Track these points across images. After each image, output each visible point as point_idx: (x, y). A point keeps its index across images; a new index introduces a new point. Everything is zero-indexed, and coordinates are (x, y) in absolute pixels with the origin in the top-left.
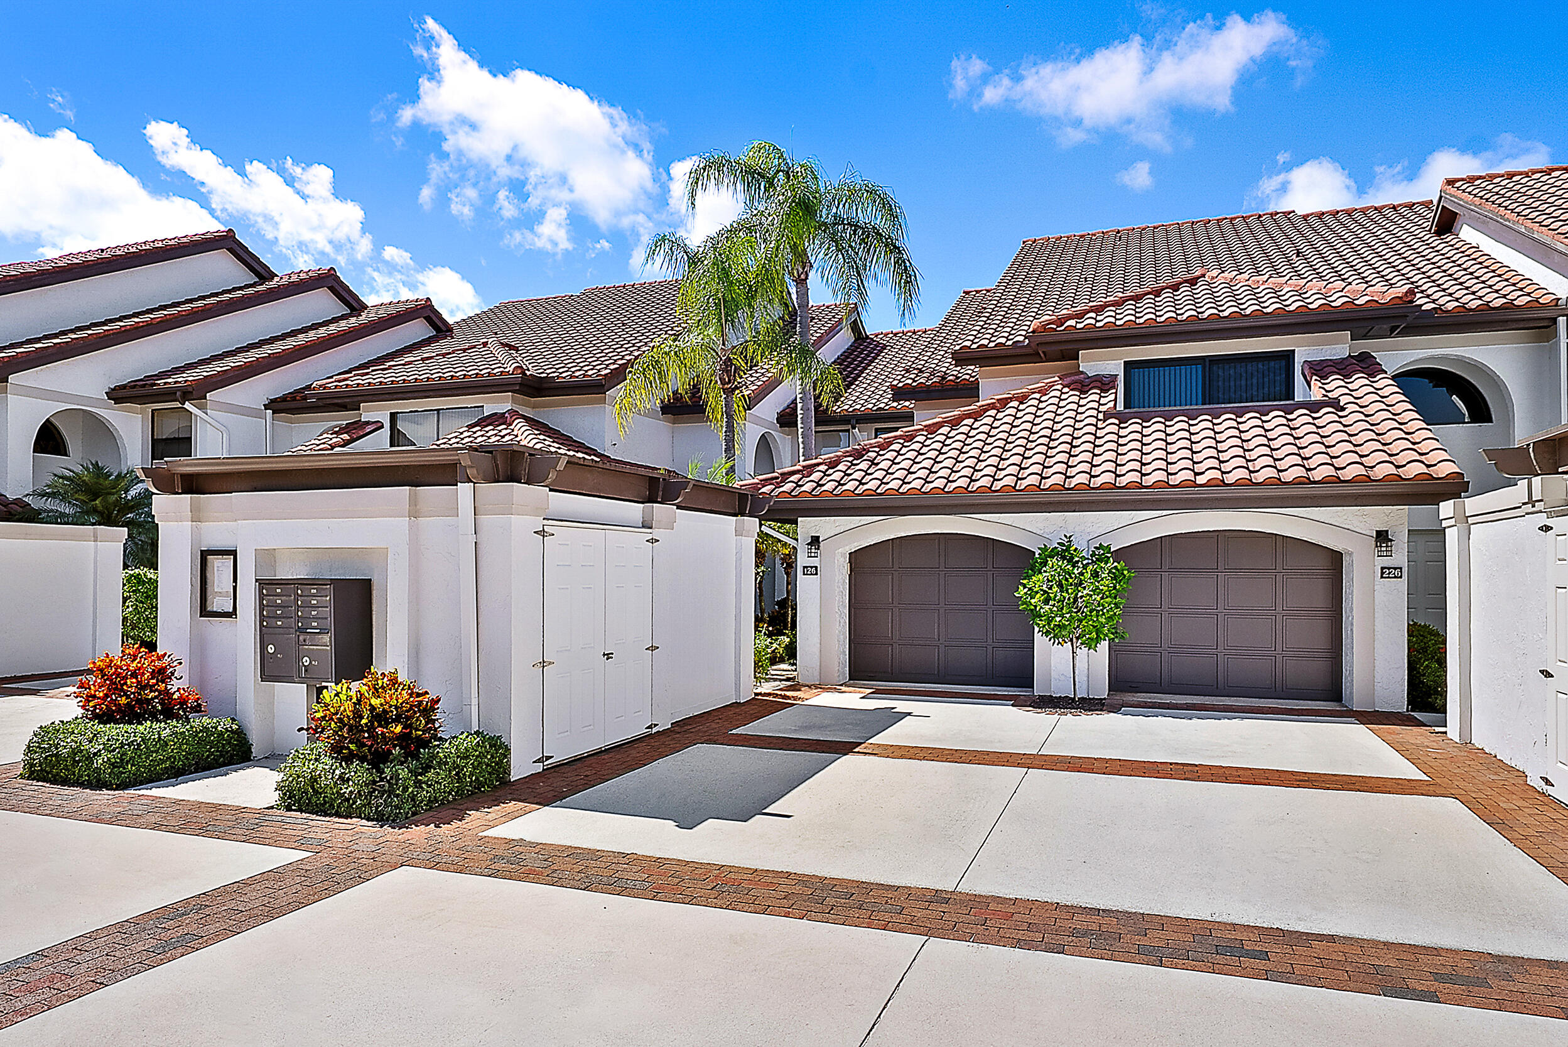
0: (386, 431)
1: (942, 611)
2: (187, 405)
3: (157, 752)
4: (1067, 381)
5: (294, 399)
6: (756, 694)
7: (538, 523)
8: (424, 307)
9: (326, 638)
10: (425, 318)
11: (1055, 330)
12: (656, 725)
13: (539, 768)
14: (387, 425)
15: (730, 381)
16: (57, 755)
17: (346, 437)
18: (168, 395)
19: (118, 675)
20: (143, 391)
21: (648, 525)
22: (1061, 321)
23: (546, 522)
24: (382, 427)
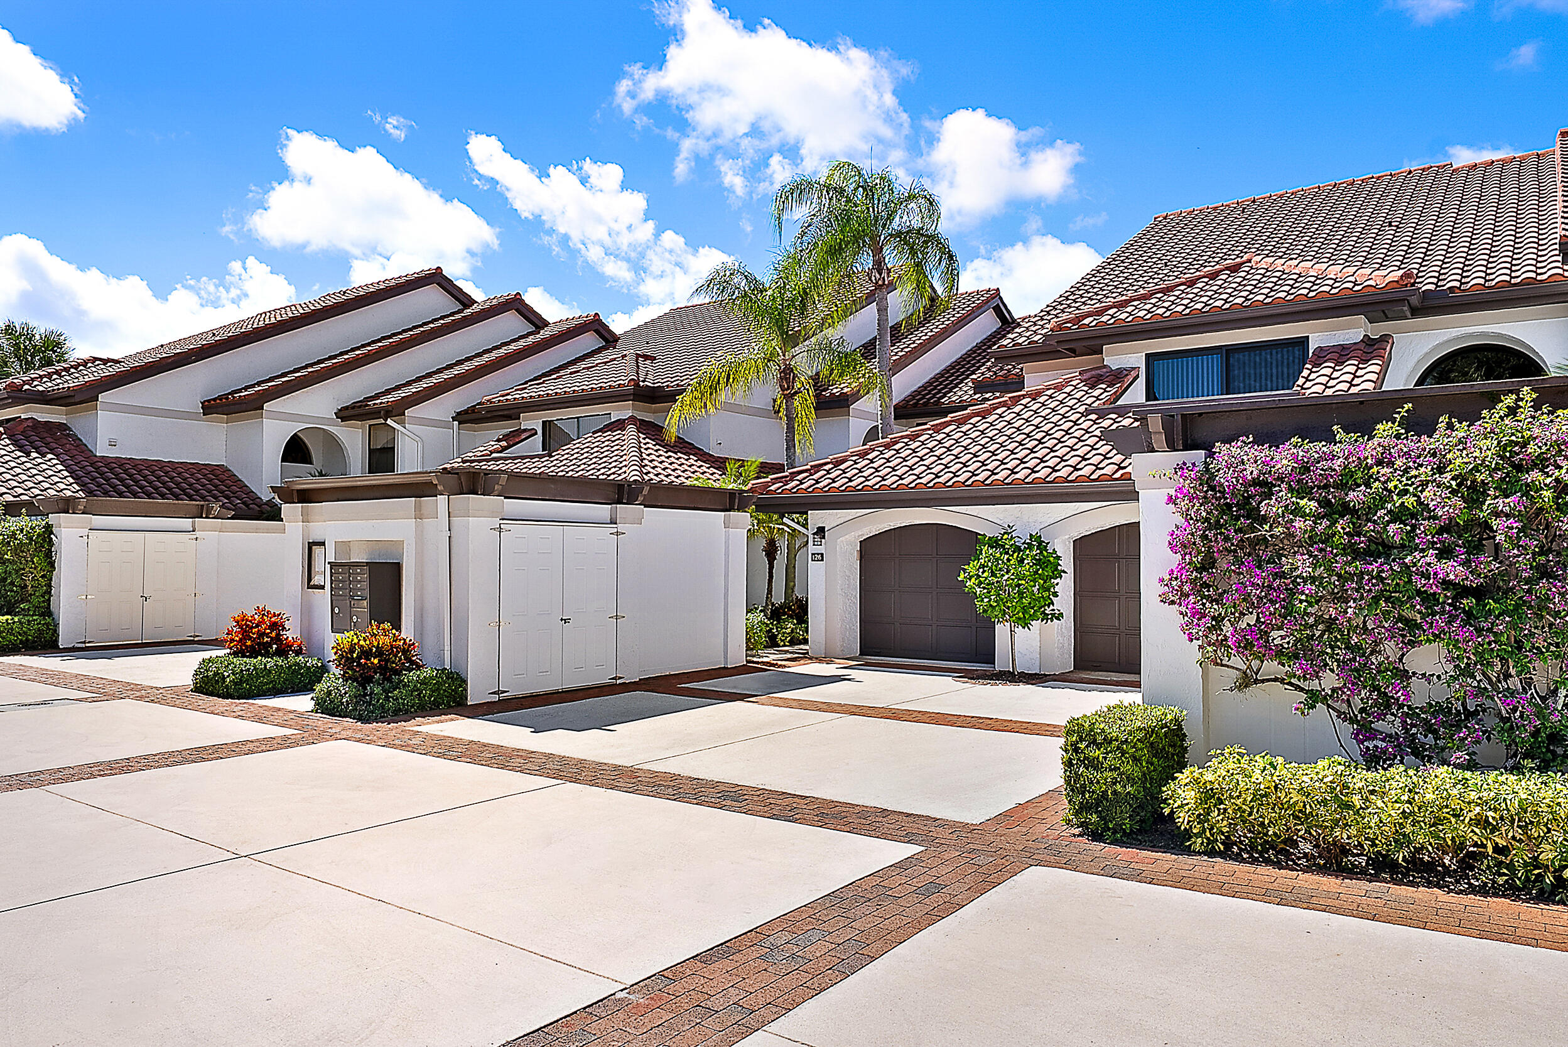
0: (539, 437)
1: (935, 593)
2: (389, 422)
3: (263, 677)
4: (1086, 376)
5: (473, 411)
6: (748, 662)
7: (496, 522)
8: (593, 322)
9: (365, 602)
10: (595, 331)
11: (1070, 328)
12: (620, 678)
13: (495, 698)
14: (540, 432)
15: (788, 387)
16: (207, 676)
17: (504, 443)
18: (375, 413)
19: (247, 626)
20: (361, 411)
21: (613, 522)
22: (1078, 319)
23: (502, 522)
24: (536, 433)
